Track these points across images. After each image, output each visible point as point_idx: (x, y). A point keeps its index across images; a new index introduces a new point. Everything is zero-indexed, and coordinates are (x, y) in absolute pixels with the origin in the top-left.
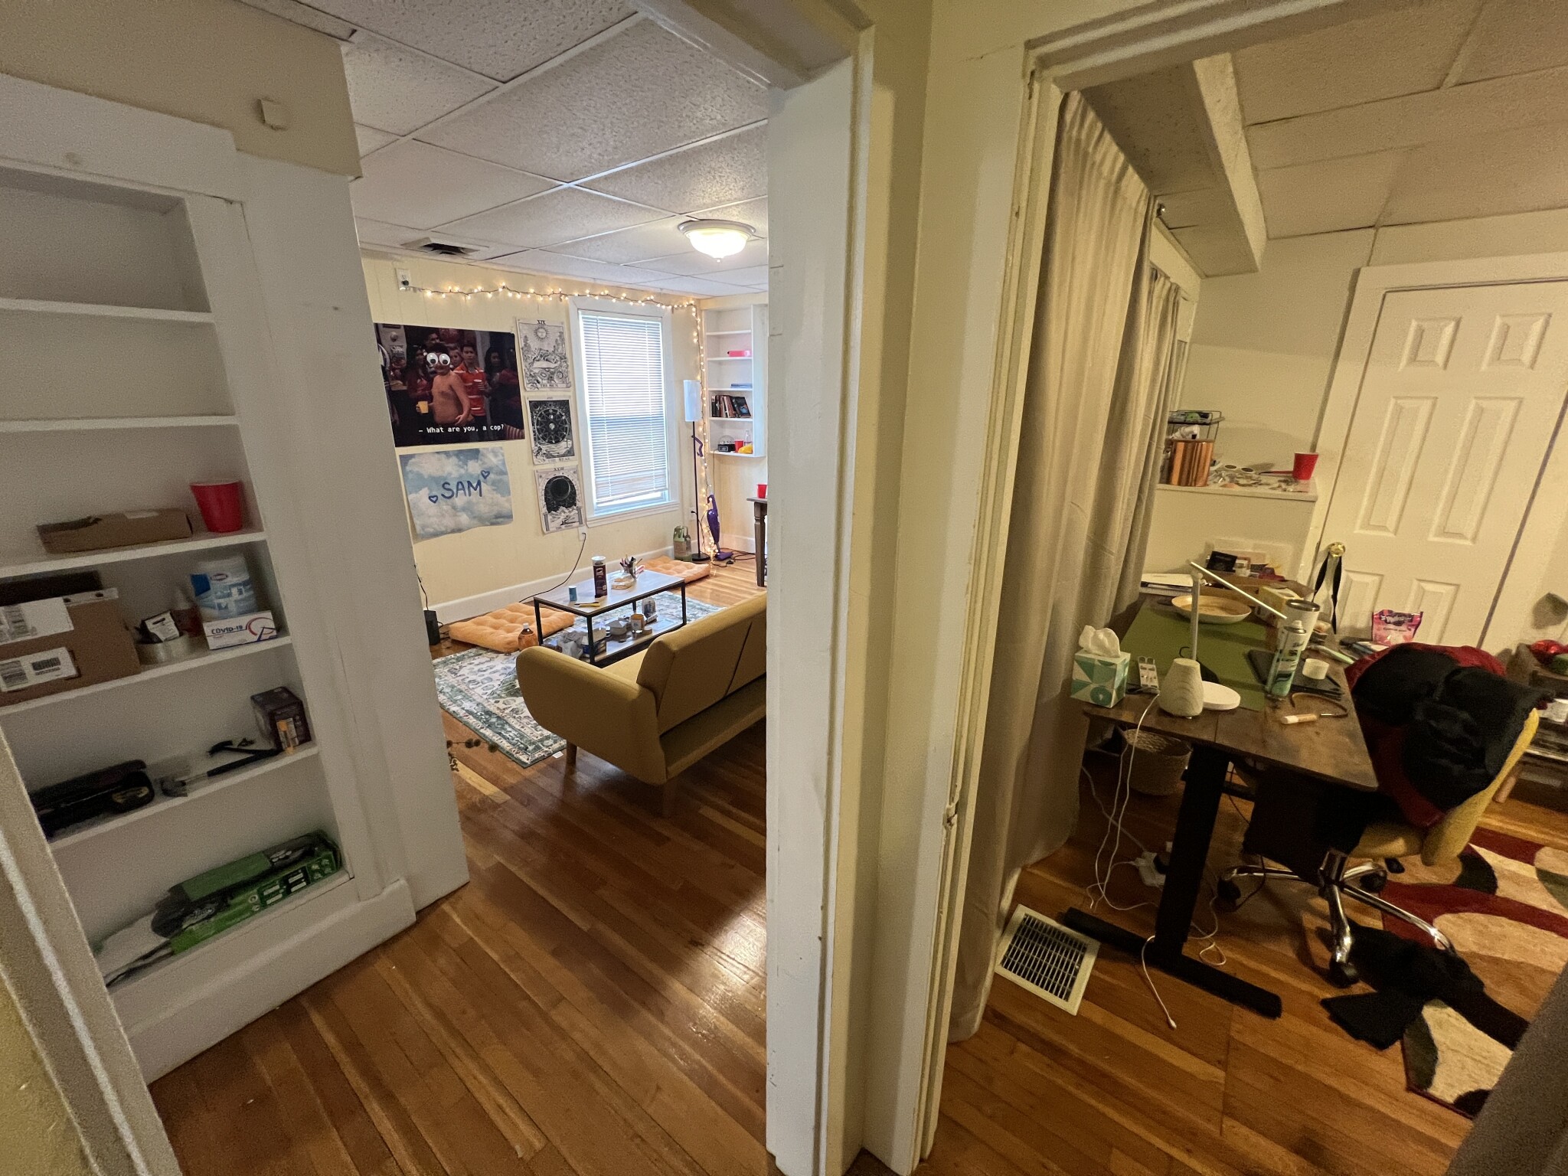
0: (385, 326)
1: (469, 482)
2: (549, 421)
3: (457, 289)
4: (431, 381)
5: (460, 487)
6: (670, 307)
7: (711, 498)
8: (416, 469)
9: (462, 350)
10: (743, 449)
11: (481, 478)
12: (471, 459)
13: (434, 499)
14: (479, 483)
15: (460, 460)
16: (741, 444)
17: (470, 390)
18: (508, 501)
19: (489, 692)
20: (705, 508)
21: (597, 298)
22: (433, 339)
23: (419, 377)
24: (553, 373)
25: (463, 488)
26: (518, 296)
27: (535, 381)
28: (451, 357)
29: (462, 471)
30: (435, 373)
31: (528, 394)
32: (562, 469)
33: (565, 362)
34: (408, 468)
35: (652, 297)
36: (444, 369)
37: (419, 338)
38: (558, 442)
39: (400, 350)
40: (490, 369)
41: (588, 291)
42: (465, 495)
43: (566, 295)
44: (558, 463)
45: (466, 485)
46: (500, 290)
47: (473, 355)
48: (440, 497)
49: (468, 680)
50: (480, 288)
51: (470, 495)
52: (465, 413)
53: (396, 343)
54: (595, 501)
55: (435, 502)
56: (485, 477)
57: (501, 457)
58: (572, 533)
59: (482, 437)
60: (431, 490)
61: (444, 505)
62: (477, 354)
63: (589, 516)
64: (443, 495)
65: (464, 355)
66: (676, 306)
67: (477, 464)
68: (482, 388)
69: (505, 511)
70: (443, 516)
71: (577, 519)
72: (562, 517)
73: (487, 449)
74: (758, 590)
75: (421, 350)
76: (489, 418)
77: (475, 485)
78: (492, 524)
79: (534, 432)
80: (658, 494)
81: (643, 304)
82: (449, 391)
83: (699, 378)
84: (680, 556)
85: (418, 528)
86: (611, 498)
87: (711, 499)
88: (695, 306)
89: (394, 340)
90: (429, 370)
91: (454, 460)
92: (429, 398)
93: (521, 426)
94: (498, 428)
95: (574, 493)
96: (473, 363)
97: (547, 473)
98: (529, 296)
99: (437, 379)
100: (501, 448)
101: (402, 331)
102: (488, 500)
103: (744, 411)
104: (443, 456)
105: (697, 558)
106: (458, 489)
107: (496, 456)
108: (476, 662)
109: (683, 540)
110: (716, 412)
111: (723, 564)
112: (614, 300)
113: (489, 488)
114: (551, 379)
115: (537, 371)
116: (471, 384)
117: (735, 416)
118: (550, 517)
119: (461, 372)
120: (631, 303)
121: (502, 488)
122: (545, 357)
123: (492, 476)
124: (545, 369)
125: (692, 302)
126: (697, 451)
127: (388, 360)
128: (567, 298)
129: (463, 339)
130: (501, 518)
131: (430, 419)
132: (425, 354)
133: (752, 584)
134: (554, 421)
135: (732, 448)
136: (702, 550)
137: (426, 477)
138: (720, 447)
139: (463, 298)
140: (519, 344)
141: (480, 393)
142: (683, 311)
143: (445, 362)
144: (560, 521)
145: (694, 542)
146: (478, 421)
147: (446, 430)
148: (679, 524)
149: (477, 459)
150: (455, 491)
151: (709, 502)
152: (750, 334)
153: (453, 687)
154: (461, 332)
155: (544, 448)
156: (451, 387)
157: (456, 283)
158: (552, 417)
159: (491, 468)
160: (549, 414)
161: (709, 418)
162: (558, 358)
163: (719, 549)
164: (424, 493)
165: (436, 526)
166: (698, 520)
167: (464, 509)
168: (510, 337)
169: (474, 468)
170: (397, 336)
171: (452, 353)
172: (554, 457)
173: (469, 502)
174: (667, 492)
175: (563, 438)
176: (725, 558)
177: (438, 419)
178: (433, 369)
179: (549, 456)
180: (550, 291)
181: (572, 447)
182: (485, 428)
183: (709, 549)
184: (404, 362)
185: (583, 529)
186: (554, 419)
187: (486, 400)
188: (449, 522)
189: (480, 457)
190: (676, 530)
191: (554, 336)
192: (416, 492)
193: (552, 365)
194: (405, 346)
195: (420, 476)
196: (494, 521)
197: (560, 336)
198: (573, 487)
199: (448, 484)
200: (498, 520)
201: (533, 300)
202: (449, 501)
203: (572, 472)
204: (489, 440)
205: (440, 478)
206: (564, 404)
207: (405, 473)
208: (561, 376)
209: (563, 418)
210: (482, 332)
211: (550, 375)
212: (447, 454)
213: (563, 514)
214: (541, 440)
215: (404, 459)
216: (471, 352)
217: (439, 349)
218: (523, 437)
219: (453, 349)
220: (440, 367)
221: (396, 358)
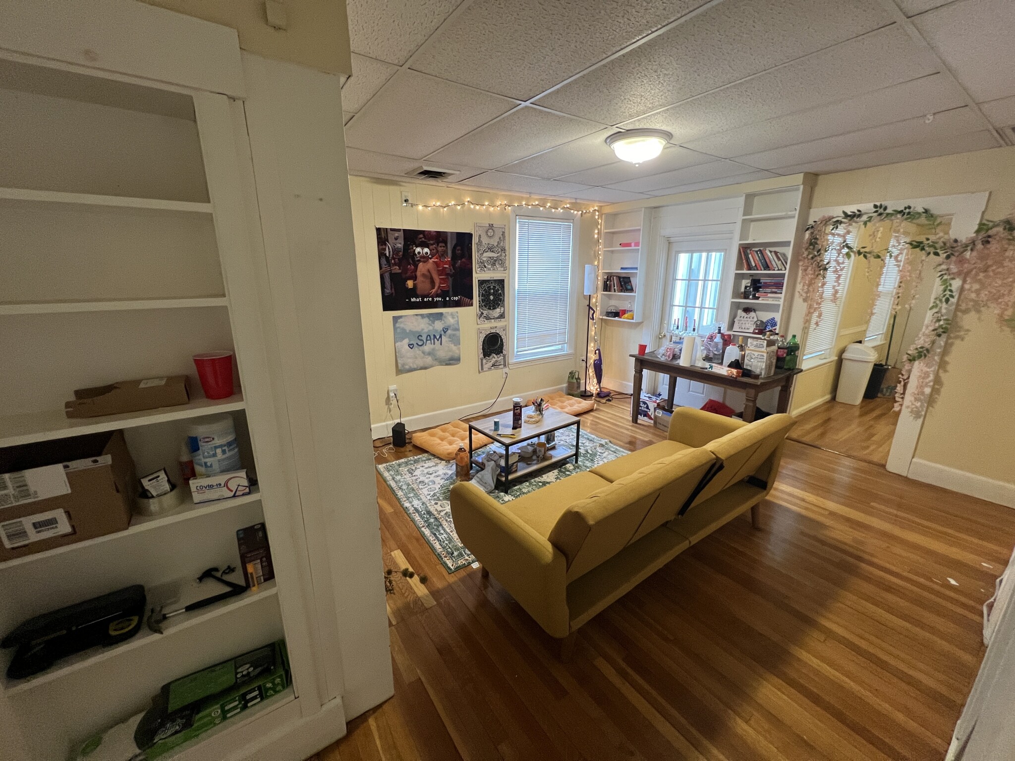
0: (392, 230)
1: (434, 335)
2: (490, 294)
3: (438, 204)
4: (416, 266)
5: (429, 338)
6: (580, 212)
7: (599, 351)
8: (402, 326)
9: (438, 245)
10: (626, 316)
11: (443, 333)
12: (437, 320)
13: (411, 346)
14: (441, 337)
15: (431, 320)
16: (624, 312)
17: (440, 273)
18: (459, 349)
19: (432, 493)
20: (593, 358)
21: (530, 207)
22: (421, 238)
23: (410, 264)
24: (495, 261)
25: (430, 340)
26: (478, 207)
27: (482, 265)
28: (430, 250)
29: (431, 328)
30: (419, 261)
31: (478, 275)
32: (496, 327)
33: (505, 252)
34: (397, 325)
35: (568, 206)
36: (425, 258)
37: (412, 237)
38: (494, 309)
39: (399, 245)
40: (454, 257)
41: (524, 203)
42: (431, 344)
43: (509, 206)
44: (493, 323)
45: (432, 337)
46: (466, 203)
48: (415, 345)
49: (419, 480)
50: (453, 203)
51: (434, 344)
52: (436, 287)
53: (397, 241)
54: (516, 350)
55: (412, 348)
56: (445, 332)
57: (457, 319)
58: (499, 373)
59: (445, 305)
60: (410, 341)
61: (417, 351)
62: (447, 248)
63: (511, 361)
64: (417, 344)
65: (440, 249)
66: (584, 211)
67: (440, 323)
68: (448, 271)
69: (456, 355)
70: (416, 358)
71: (502, 363)
72: (492, 362)
73: (448, 313)
74: (632, 426)
75: (412, 245)
76: (451, 293)
77: (438, 337)
78: (447, 364)
79: (479, 301)
80: (560, 347)
81: (562, 211)
82: (427, 273)
83: (596, 263)
84: (571, 392)
85: (400, 365)
86: (526, 348)
87: (597, 352)
88: (598, 211)
89: (396, 239)
90: (416, 259)
91: (426, 320)
92: (414, 278)
93: (471, 298)
94: (456, 298)
95: (502, 345)
96: (444, 254)
97: (485, 330)
98: (484, 207)
99: (421, 265)
100: (457, 312)
101: (402, 233)
102: (445, 348)
103: (629, 287)
104: (419, 317)
105: (584, 394)
106: (427, 340)
107: (453, 318)
108: (426, 465)
109: (575, 381)
110: (607, 287)
111: (604, 401)
112: (541, 209)
113: (447, 339)
114: (494, 264)
115: (485, 259)
116: (441, 268)
117: (621, 291)
118: (484, 361)
119: (436, 260)
120: (553, 210)
121: (456, 341)
122: (491, 249)
123: (449, 332)
124: (490, 257)
125: (596, 208)
126: (591, 316)
127: (391, 253)
128: (510, 208)
129: (439, 238)
130: (454, 360)
131: (413, 292)
132: (414, 248)
133: (627, 420)
134: (493, 294)
135: (617, 314)
136: (588, 389)
137: (408, 331)
138: (609, 314)
139: (442, 210)
140: (475, 240)
141: (447, 274)
142: (589, 215)
143: (427, 253)
144: (491, 364)
145: (583, 381)
146: (444, 294)
148: (574, 369)
149: (441, 319)
150: (425, 341)
151: (595, 353)
152: (640, 230)
153: (408, 485)
154: (439, 233)
155: (485, 312)
156: (429, 271)
157: (438, 199)
158: (492, 291)
159: (449, 326)
160: (490, 289)
161: (601, 293)
162: (500, 250)
163: (600, 388)
164: (406, 341)
165: (411, 365)
166: (586, 367)
167: (429, 354)
168: (470, 235)
169: (439, 325)
170: (398, 237)
171: (431, 247)
172: (491, 319)
173: (434, 349)
174: (566, 345)
175: (498, 306)
176: (604, 396)
177: (419, 292)
178: (419, 258)
179: (488, 318)
180: (498, 203)
181: (504, 312)
182: (448, 299)
183: (593, 387)
184: (401, 253)
185: (506, 370)
186: (493, 293)
187: (450, 279)
188: (420, 362)
189: (443, 318)
190: (570, 373)
191: (499, 234)
192: (401, 341)
193: (496, 255)
194: (403, 243)
195: (404, 330)
196: (448, 362)
197: (502, 235)
198: (502, 340)
199: (421, 336)
200: (451, 362)
201: (487, 210)
202: (421, 348)
203: (502, 329)
204: (450, 307)
205: (417, 332)
206: (501, 282)
207: (395, 328)
208: (500, 262)
209: (500, 292)
210: (451, 233)
211: (494, 262)
212: (422, 316)
213: (493, 359)
214: (484, 307)
215: (396, 319)
216: (444, 247)
217: (423, 245)
218: (472, 305)
219: (432, 245)
220: (423, 257)
221: (396, 251)
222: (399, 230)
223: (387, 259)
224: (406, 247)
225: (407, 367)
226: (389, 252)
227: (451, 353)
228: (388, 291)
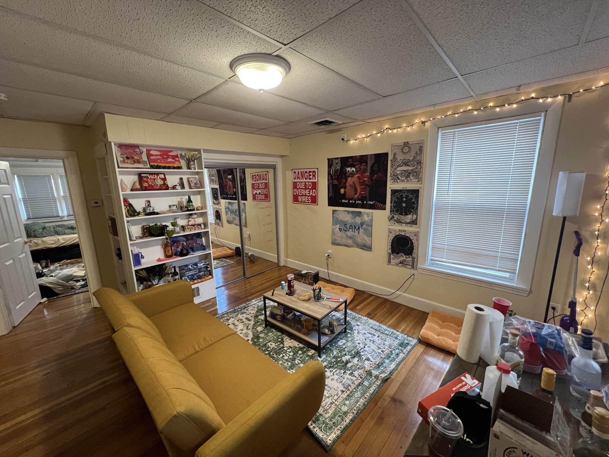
0: (335, 159)
1: (355, 226)
2: (403, 202)
3: (364, 136)
4: (346, 180)
5: (351, 227)
6: (564, 97)
8: (336, 216)
9: (361, 165)
11: (360, 226)
12: (357, 216)
13: (340, 230)
14: (359, 228)
15: (353, 216)
17: (361, 184)
22: (350, 162)
23: (343, 178)
24: (410, 173)
26: (395, 131)
27: (396, 178)
28: (356, 169)
29: (353, 221)
30: (349, 176)
31: (391, 186)
32: (405, 231)
33: (421, 166)
34: (334, 215)
36: (352, 174)
37: (346, 161)
38: (406, 214)
39: (338, 168)
40: (372, 173)
41: (450, 113)
42: (353, 231)
43: (427, 122)
44: (404, 227)
45: (353, 227)
46: (385, 130)
47: (365, 167)
50: (375, 132)
51: (354, 232)
52: (357, 194)
53: (337, 165)
54: (429, 258)
55: (340, 231)
56: (362, 226)
57: (370, 218)
58: (406, 272)
59: (363, 206)
60: (340, 226)
61: (343, 234)
62: (367, 166)
63: (420, 266)
64: (344, 229)
65: (362, 167)
68: (367, 183)
69: (369, 245)
70: (344, 238)
71: (411, 264)
72: (400, 259)
73: (365, 212)
75: (345, 167)
76: (367, 198)
78: (361, 248)
79: (391, 207)
80: (507, 275)
82: (353, 185)
85: (333, 240)
86: (445, 260)
89: (337, 164)
90: (347, 175)
91: (350, 215)
92: (345, 187)
93: (385, 203)
94: (372, 203)
95: (412, 248)
96: (365, 171)
97: (395, 231)
99: (349, 179)
100: (372, 213)
102: (361, 237)
104: (346, 212)
106: (350, 228)
107: (368, 217)
112: (477, 112)
113: (363, 231)
114: (408, 177)
115: (398, 172)
116: (362, 181)
118: (392, 256)
119: (359, 175)
121: (369, 233)
122: (406, 163)
123: (364, 226)
124: (405, 171)
128: (430, 123)
130: (367, 248)
131: (344, 196)
132: (347, 168)
137: (340, 220)
139: (366, 139)
140: (390, 158)
141: (366, 185)
143: (353, 171)
144: (398, 261)
146: (363, 199)
147: (349, 201)
149: (360, 216)
150: (348, 229)
154: (362, 157)
155: (396, 217)
156: (354, 182)
158: (404, 199)
159: (364, 222)
160: (402, 198)
162: (415, 163)
164: (338, 226)
165: (339, 241)
167: (351, 238)
168: (386, 155)
169: (358, 220)
171: (356, 167)
172: (402, 223)
173: (354, 235)
174: (515, 276)
175: (410, 213)
177: (347, 197)
178: (348, 175)
179: (399, 222)
180: (417, 121)
181: (416, 219)
182: (365, 202)
184: (339, 172)
185: (413, 271)
186: (407, 201)
187: (368, 188)
188: (344, 241)
189: (361, 216)
191: (414, 150)
192: (335, 226)
193: (410, 168)
194: (340, 166)
195: (337, 219)
196: (362, 247)
197: (419, 149)
198: (412, 244)
199: (346, 225)
200: (365, 248)
201: (405, 130)
202: (346, 232)
203: (413, 234)
204: (366, 208)
205: (344, 222)
206: (416, 193)
207: (333, 217)
208: (415, 174)
209: (413, 200)
210: (371, 155)
211: (407, 175)
212: (348, 212)
213: (402, 258)
214: (395, 212)
215: (334, 211)
216: (365, 166)
217: (352, 166)
218: (385, 209)
219: (357, 165)
220: (351, 174)
221: (336, 171)
222: (338, 158)
223: (331, 175)
224: (342, 168)
225: (337, 242)
226: (333, 172)
227: (364, 242)
228: (330, 195)
